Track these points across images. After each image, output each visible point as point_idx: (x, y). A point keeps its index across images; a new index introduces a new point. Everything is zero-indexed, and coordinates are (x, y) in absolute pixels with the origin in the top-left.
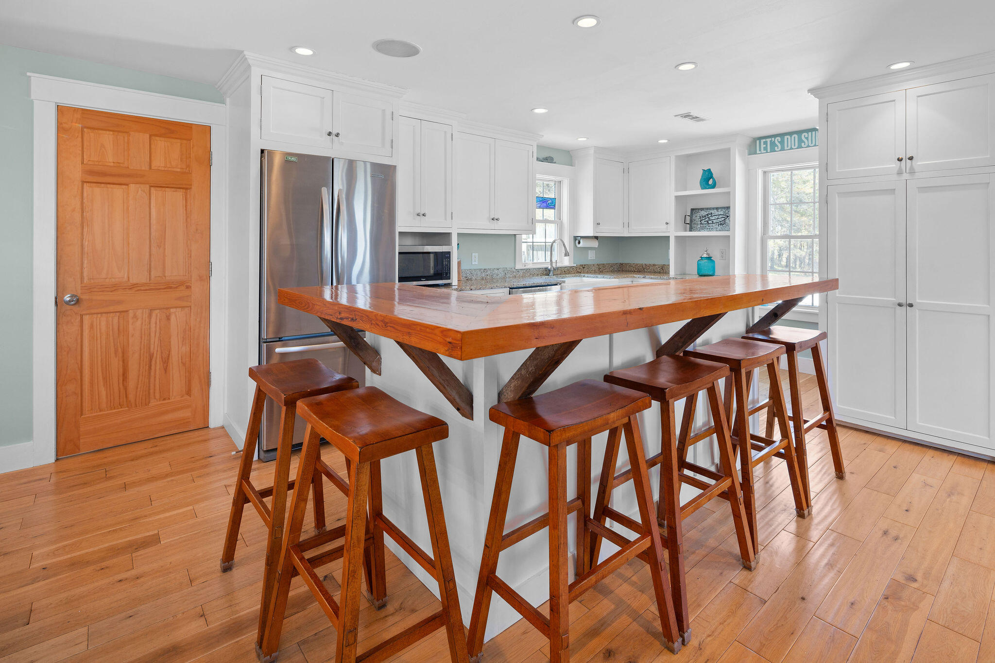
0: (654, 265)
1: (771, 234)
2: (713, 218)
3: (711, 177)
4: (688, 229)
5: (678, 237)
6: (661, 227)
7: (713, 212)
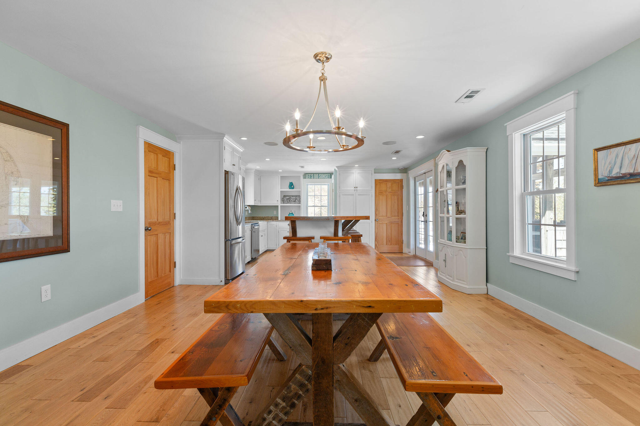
1: (309, 205)
2: (292, 199)
3: (293, 185)
4: (284, 203)
5: (281, 206)
6: (276, 202)
7: (291, 197)
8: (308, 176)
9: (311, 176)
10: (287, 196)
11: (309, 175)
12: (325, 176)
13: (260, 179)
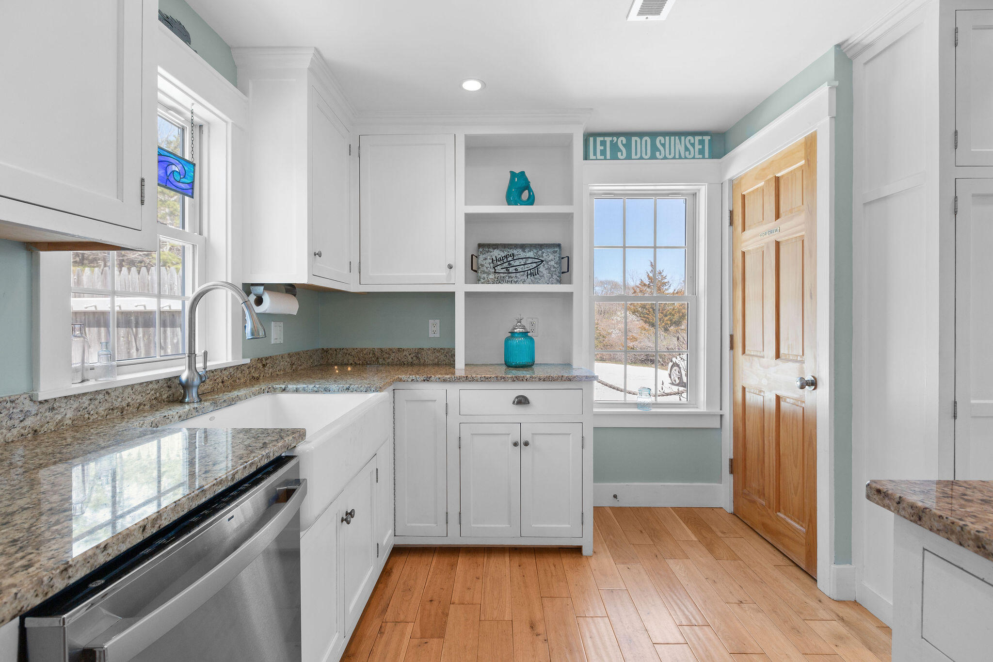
0: (400, 350)
2: (517, 263)
3: (527, 187)
4: (478, 281)
5: (468, 294)
6: (442, 273)
7: (515, 252)
8: (599, 148)
9: (615, 148)
10: (496, 246)
11: (603, 143)
12: (687, 149)
13: (355, 151)
